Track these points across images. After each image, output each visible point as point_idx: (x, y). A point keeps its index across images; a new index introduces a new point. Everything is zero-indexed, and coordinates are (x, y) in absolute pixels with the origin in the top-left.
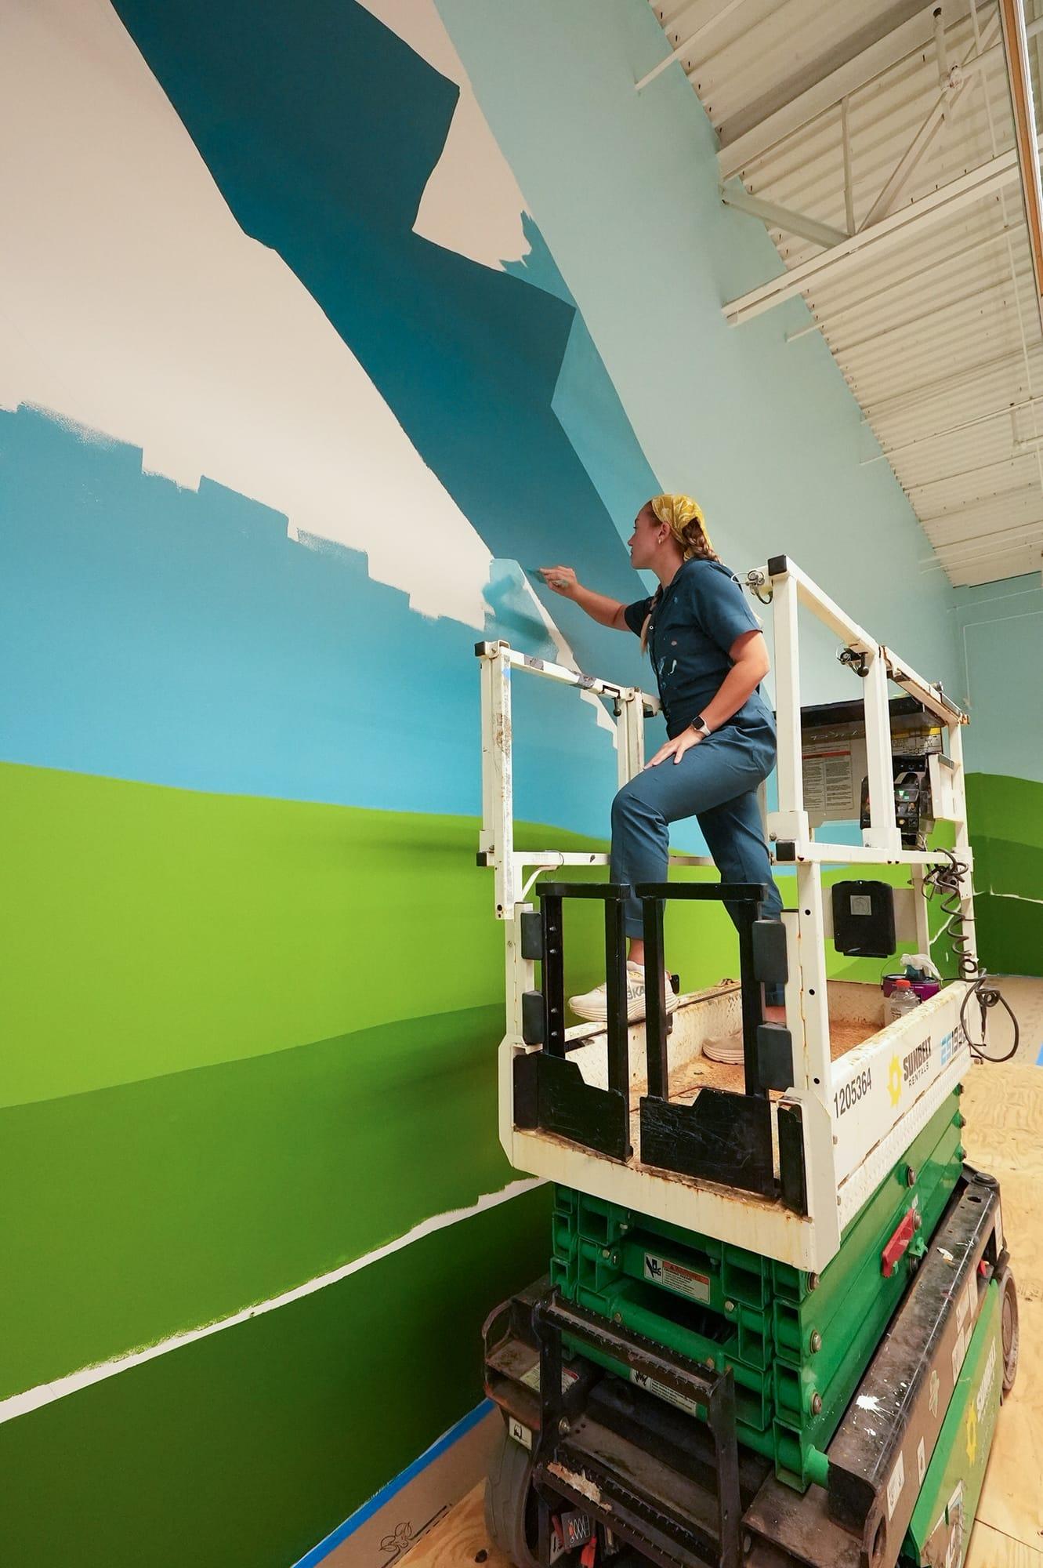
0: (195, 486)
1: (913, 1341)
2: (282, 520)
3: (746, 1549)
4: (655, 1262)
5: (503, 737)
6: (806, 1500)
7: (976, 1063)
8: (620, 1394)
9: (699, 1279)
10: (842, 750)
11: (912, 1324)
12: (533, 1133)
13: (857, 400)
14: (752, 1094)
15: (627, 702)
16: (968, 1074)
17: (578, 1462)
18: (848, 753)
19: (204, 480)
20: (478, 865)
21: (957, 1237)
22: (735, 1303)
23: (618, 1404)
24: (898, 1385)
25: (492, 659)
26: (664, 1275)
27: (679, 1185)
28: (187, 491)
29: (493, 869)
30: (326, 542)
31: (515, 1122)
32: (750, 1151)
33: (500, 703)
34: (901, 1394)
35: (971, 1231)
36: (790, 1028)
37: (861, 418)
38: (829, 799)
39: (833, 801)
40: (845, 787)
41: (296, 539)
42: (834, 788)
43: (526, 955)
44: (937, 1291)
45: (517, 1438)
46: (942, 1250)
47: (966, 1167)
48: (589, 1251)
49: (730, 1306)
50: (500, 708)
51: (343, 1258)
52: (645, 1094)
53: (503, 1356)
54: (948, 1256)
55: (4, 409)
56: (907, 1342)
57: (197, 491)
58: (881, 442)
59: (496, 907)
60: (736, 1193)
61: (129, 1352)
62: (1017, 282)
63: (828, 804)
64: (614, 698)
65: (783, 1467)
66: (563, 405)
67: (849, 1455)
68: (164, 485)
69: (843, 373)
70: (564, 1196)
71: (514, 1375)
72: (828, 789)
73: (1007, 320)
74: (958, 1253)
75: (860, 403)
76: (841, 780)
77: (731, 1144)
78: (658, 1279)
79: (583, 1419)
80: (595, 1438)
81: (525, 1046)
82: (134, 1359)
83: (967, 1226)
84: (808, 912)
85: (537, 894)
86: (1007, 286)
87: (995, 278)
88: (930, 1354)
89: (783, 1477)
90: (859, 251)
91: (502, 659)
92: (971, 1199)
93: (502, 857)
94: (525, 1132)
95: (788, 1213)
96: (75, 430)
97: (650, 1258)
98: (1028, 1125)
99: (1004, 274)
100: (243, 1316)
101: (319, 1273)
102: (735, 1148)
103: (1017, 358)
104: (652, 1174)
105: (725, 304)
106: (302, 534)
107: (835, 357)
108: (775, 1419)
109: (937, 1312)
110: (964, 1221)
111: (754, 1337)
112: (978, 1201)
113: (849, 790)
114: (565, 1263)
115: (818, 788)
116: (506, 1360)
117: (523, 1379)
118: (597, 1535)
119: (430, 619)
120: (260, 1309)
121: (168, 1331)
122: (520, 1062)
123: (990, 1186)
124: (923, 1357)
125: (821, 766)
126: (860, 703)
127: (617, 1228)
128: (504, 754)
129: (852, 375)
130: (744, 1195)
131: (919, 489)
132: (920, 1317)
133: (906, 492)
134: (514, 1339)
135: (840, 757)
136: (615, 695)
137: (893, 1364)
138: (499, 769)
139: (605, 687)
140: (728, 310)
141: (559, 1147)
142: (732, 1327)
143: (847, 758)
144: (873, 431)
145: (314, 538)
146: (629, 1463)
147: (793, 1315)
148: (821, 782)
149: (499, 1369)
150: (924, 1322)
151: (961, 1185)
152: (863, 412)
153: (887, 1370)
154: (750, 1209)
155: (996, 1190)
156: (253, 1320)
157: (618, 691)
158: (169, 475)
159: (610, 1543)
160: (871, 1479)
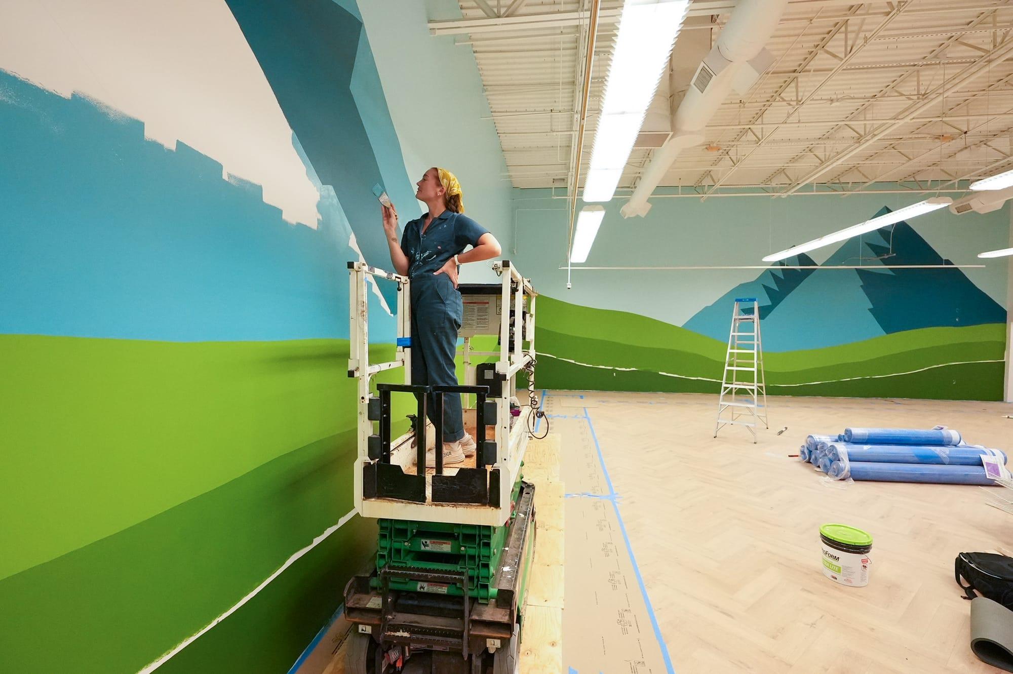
0: (173, 147)
1: (516, 546)
2: (219, 167)
3: (470, 628)
4: (426, 542)
5: (365, 313)
6: (489, 605)
7: (530, 439)
8: (412, 598)
9: (445, 543)
10: (485, 301)
11: (515, 541)
12: (373, 499)
13: (483, 81)
14: (480, 467)
15: (404, 284)
16: (528, 443)
17: (396, 628)
18: (488, 303)
19: (179, 143)
20: (349, 376)
21: (524, 509)
22: (465, 547)
23: (410, 602)
24: (515, 561)
25: (357, 271)
26: (430, 546)
27: (449, 507)
28: (170, 151)
29: (358, 379)
30: (241, 181)
31: (364, 496)
32: (479, 488)
33: (363, 295)
34: (516, 563)
35: (528, 505)
36: (496, 441)
37: (483, 91)
38: (478, 324)
39: (479, 325)
40: (485, 319)
41: (227, 179)
42: (481, 319)
43: (370, 418)
44: (521, 528)
45: (363, 632)
46: (520, 514)
47: (523, 482)
48: (397, 545)
49: (463, 548)
50: (363, 298)
51: (257, 584)
52: (434, 474)
53: (354, 602)
54: (522, 516)
55: (63, 97)
56: (514, 547)
57: (175, 151)
58: (490, 106)
59: (361, 398)
60: (471, 505)
61: (164, 655)
62: (562, 52)
63: (477, 327)
64: (398, 282)
65: (482, 598)
66: (355, 87)
67: (504, 586)
68: (156, 146)
69: (477, 64)
70: (384, 525)
71: (363, 606)
72: (478, 319)
73: (554, 68)
74: (525, 514)
75: (484, 83)
76: (484, 315)
77: (471, 487)
78: (427, 549)
79: (394, 613)
80: (402, 618)
81: (370, 461)
82: (166, 658)
83: (527, 504)
84: (505, 398)
85: (378, 389)
86: (557, 53)
87: (552, 46)
88: (522, 549)
89: (480, 601)
90: (501, 25)
91: (364, 273)
92: (526, 493)
93: (364, 373)
94: (370, 500)
95: (492, 508)
96: (106, 111)
97: (424, 541)
98: (533, 460)
99: (556, 46)
100: (214, 623)
101: (247, 594)
102: (473, 489)
103: (557, 87)
104: (436, 505)
105: (430, 21)
106: (230, 176)
107: (475, 54)
108: (479, 583)
109: (522, 535)
110: (526, 502)
111: (472, 558)
112: (529, 493)
113: (487, 321)
114: (385, 553)
115: (473, 318)
116: (355, 602)
117: (367, 606)
118: (403, 655)
119: (293, 225)
120: (220, 619)
121: (180, 640)
122: (367, 468)
123: (531, 487)
124: (520, 550)
125: (475, 308)
126: (500, 286)
127: (412, 532)
128: (365, 322)
129: (482, 67)
130: (474, 506)
131: (505, 135)
132: (517, 538)
133: (499, 135)
134: (356, 593)
135: (484, 305)
136: (399, 280)
137: (512, 555)
138: (362, 329)
139: (396, 277)
140: (431, 25)
141: (389, 503)
142: (464, 556)
143: (487, 305)
144: (488, 99)
145: (235, 178)
146: (419, 621)
147: (488, 545)
148: (475, 316)
149: (354, 607)
150: (519, 539)
151: (522, 489)
152: (485, 88)
153: (510, 558)
154: (478, 510)
155: (534, 488)
156: (219, 624)
157: (400, 278)
158: (160, 141)
159: (407, 655)
160: (512, 589)
